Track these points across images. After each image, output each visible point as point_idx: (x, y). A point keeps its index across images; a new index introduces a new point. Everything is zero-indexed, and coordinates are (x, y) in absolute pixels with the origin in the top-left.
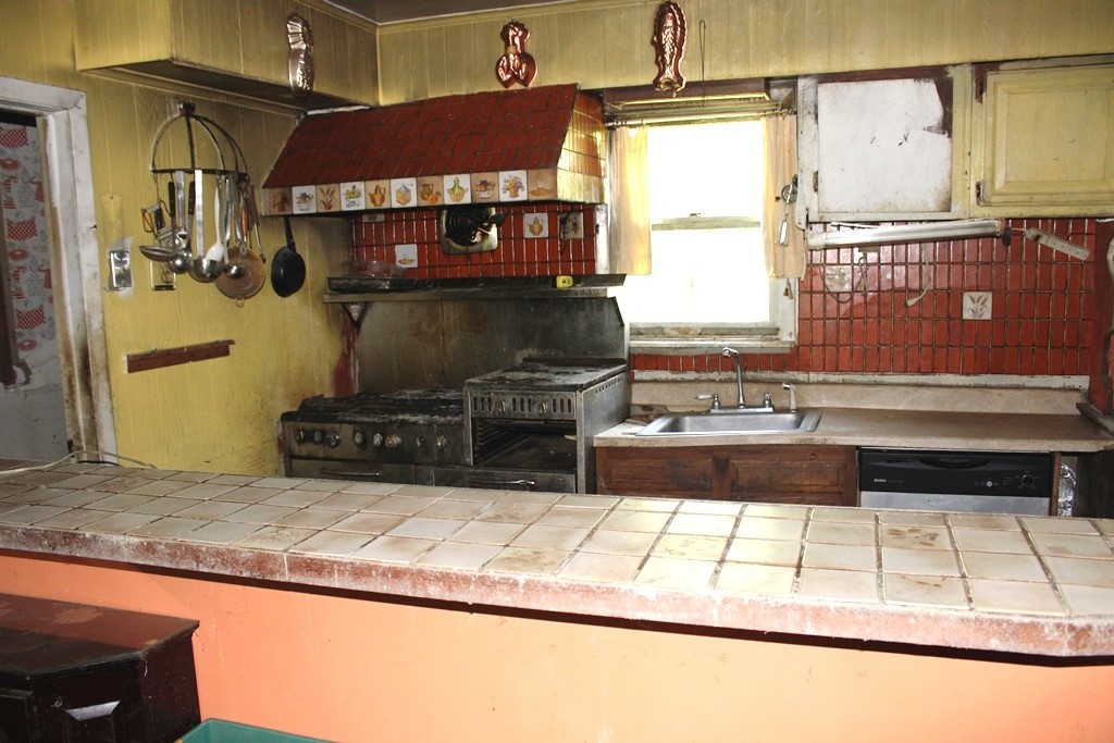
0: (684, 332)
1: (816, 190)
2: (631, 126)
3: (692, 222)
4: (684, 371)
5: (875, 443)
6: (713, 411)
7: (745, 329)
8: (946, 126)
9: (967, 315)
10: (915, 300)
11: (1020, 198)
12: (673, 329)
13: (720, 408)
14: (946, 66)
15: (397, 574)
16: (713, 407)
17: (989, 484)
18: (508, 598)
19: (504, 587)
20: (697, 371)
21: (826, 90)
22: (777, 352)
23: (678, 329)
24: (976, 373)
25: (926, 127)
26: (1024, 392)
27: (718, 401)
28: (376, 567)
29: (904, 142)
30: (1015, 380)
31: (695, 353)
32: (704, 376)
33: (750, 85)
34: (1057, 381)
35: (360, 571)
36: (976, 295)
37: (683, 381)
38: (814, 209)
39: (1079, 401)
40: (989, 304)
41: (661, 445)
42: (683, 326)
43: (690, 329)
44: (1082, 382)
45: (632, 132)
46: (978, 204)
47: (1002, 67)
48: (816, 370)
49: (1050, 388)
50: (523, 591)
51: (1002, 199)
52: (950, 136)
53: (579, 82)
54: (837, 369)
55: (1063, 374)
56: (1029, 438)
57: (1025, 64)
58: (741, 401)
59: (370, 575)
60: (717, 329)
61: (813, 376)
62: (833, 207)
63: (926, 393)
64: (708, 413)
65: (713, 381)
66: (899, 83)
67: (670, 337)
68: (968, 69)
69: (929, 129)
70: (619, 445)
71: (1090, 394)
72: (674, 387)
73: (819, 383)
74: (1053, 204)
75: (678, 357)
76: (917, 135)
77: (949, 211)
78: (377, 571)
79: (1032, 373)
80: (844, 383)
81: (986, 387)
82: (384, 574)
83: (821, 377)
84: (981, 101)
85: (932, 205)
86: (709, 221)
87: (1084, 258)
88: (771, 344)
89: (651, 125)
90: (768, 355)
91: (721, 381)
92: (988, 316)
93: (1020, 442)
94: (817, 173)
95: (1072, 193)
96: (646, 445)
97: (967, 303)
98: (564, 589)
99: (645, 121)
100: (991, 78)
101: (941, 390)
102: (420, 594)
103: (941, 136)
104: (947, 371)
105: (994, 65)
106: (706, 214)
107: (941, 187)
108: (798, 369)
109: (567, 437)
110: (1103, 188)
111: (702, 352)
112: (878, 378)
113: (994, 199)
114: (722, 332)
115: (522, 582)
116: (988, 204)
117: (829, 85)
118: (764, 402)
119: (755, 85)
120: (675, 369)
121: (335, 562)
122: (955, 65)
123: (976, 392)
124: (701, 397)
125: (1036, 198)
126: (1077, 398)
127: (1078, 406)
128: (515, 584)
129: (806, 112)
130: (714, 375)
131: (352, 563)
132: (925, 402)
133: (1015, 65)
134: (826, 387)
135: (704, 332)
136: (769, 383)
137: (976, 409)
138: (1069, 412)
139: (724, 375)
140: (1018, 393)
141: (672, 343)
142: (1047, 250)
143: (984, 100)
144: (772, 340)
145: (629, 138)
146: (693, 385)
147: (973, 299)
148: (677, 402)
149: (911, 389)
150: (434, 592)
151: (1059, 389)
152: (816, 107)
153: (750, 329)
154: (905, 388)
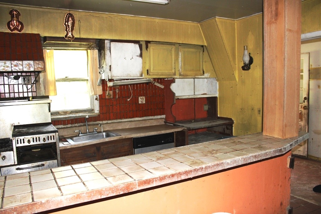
0: (65, 113)
1: (110, 70)
2: (47, 49)
3: (66, 80)
4: (67, 124)
5: (138, 136)
6: (80, 135)
7: (84, 110)
8: (141, 56)
9: (140, 102)
10: (130, 99)
11: (156, 74)
12: (62, 112)
13: (81, 134)
14: (140, 41)
15: (173, 176)
16: (80, 134)
17: (163, 142)
18: (201, 173)
19: (200, 170)
20: (71, 124)
21: (113, 44)
22: (95, 116)
23: (64, 112)
24: (143, 117)
25: (137, 55)
26: (153, 120)
27: (81, 132)
28: (167, 176)
29: (132, 59)
30: (151, 117)
31: (71, 118)
32: (73, 125)
33: (92, 40)
34: (159, 117)
35: (161, 179)
36: (141, 97)
37: (67, 128)
38: (110, 75)
39: (164, 121)
40: (144, 99)
41: (81, 146)
42: (65, 111)
43: (67, 112)
44: (164, 116)
45: (48, 51)
46: (147, 75)
47: (151, 42)
48: (105, 120)
49: (158, 119)
50: (204, 170)
51: (152, 74)
52: (142, 58)
53: (40, 34)
54: (110, 119)
55: (160, 115)
56: (169, 129)
57: (155, 43)
58: (88, 131)
59: (165, 178)
60: (75, 111)
61: (104, 122)
62: (115, 75)
63: (133, 123)
64: (79, 136)
65: (76, 126)
66: (130, 44)
67: (61, 115)
68: (144, 42)
69: (137, 56)
70: (67, 148)
71: (166, 119)
72: (65, 130)
73: (106, 124)
74: (162, 75)
75: (65, 120)
76: (135, 57)
77: (142, 76)
78: (167, 177)
79: (154, 115)
80: (112, 123)
81: (145, 120)
82: (169, 177)
83: (106, 122)
84: (147, 50)
85: (139, 75)
86: (72, 79)
87: (163, 88)
88: (92, 114)
89: (55, 49)
90: (92, 117)
91: (79, 126)
92: (144, 102)
93: (168, 130)
94: (110, 66)
95: (166, 73)
96: (76, 146)
97: (140, 100)
98: (213, 166)
99: (52, 48)
100: (149, 45)
101: (136, 122)
102: (179, 179)
103: (140, 58)
104: (136, 117)
105: (149, 42)
106: (70, 77)
107: (140, 70)
108: (100, 120)
109: (32, 150)
110: (171, 72)
111: (73, 118)
112: (120, 120)
113: (151, 74)
114: (77, 112)
115: (204, 167)
116: (150, 75)
117: (114, 42)
118: (94, 131)
119: (93, 41)
120: (64, 124)
121: (154, 178)
122: (141, 41)
123: (144, 121)
124: (75, 131)
125: (159, 74)
126: (164, 120)
127: (164, 122)
128: (203, 168)
129: (107, 49)
130: (76, 125)
131: (160, 177)
132: (133, 125)
133: (153, 43)
134: (108, 125)
135: (72, 112)
136: (93, 125)
137: (144, 126)
138: (163, 124)
139: (79, 124)
140: (152, 121)
141: (62, 116)
142: (155, 86)
143: (148, 50)
144: (92, 113)
145: (47, 53)
146: (71, 128)
147: (141, 98)
148: (66, 134)
149: (129, 122)
150: (183, 177)
151: (160, 119)
152: (110, 48)
153: (85, 110)
154: (128, 122)
